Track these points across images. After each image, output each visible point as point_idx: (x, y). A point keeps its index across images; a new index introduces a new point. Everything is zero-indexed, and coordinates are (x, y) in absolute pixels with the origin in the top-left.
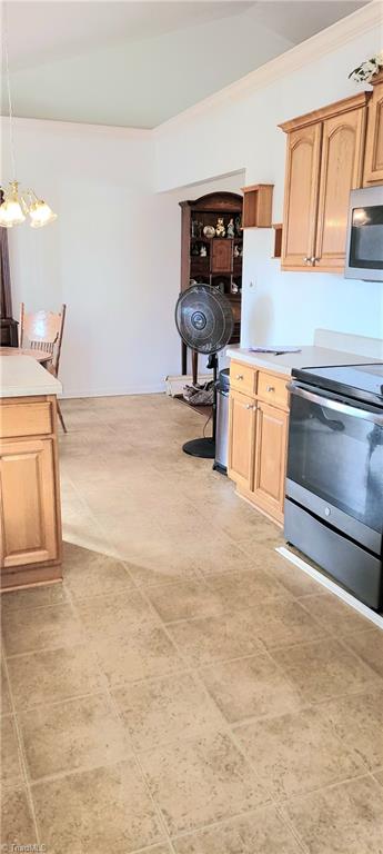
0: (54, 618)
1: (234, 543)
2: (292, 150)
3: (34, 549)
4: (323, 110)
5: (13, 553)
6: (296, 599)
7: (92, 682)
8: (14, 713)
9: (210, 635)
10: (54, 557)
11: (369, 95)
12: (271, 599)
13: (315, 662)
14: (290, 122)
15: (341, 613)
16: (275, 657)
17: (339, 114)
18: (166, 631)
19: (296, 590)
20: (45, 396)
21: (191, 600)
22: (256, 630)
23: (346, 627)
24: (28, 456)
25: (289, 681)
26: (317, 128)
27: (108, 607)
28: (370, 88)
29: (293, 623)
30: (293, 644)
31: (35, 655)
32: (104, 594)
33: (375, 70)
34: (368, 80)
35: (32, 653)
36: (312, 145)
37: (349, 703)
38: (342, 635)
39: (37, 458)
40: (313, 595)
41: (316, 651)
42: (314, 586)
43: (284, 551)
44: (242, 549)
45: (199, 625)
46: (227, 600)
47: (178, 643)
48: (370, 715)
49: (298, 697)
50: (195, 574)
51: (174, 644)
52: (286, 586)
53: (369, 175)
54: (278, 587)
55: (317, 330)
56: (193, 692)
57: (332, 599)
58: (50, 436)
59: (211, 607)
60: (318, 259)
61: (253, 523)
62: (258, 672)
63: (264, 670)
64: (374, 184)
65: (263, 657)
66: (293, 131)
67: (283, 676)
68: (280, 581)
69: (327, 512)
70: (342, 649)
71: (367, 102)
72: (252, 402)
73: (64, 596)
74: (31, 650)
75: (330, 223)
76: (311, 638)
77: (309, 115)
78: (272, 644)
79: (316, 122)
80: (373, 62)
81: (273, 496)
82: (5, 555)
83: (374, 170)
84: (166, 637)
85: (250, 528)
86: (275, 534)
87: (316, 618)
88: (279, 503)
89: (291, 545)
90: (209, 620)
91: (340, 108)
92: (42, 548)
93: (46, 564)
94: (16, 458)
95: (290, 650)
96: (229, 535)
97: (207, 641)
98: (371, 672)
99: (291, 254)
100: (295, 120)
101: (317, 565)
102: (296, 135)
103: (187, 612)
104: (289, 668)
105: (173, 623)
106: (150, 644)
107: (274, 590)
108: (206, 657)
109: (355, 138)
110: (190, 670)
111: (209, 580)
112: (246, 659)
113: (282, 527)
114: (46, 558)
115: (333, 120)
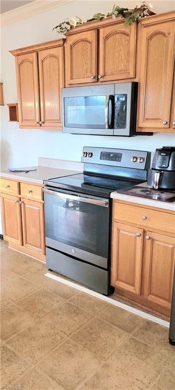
1: (21, 277)
2: (19, 65)
4: (37, 46)
6: (68, 301)
9: (34, 339)
11: (64, 40)
12: (56, 305)
13: (94, 334)
14: (17, 50)
15: (92, 302)
16: (74, 340)
17: (47, 48)
18: (7, 346)
19: (65, 296)
21: (13, 320)
22: (57, 326)
23: (97, 308)
25: (88, 352)
26: (34, 55)
28: (65, 37)
29: (73, 316)
30: (78, 329)
33: (69, 27)
34: (65, 33)
36: (32, 63)
37: (120, 352)
38: (98, 314)
40: (75, 296)
41: (91, 328)
42: (73, 290)
43: (49, 275)
44: (28, 280)
45: (25, 335)
46: (33, 313)
47: (19, 351)
48: (132, 355)
49: (96, 360)
50: (8, 303)
51: (16, 353)
52: (60, 295)
53: (68, 81)
54: (56, 297)
55: (40, 158)
56: (41, 381)
57: (84, 295)
59: (26, 321)
60: (43, 123)
61: (26, 262)
62: (70, 353)
63: (73, 350)
64: (72, 86)
65: (68, 342)
66: (18, 55)
67: (83, 350)
68: (56, 293)
69: (73, 252)
70: (103, 323)
71: (63, 44)
72: (17, 199)
75: (48, 104)
76: (85, 322)
77: (29, 48)
78: (68, 332)
79: (33, 51)
80: (68, 23)
81: (37, 247)
83: (72, 78)
84: (9, 350)
85: (26, 266)
86: (40, 267)
87: (82, 309)
88: (41, 250)
89: (51, 270)
90: (30, 329)
91: (48, 46)
95: (79, 332)
96: (16, 273)
97: (34, 343)
98: (120, 331)
99: (25, 120)
100: (21, 50)
101: (69, 278)
102: (22, 58)
103: (14, 328)
104: (83, 343)
105: (10, 339)
107: (55, 299)
108: (38, 354)
109: (59, 62)
110: (33, 366)
111: (18, 304)
112: (60, 347)
113: (45, 263)
115: (44, 51)
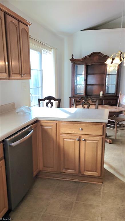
0: (94, 194)
3: (93, 171)
5: (87, 171)
7: (96, 218)
8: (70, 218)
10: (99, 176)
20: (102, 123)
24: (94, 142)
27: (113, 197)
31: (84, 203)
32: (114, 192)
35: (83, 202)
39: (97, 142)
58: (102, 136)
73: (101, 189)
74: (83, 201)
82: (85, 171)
92: (96, 171)
93: (97, 177)
94: (91, 141)
106: (121, 213)
114: (97, 175)
